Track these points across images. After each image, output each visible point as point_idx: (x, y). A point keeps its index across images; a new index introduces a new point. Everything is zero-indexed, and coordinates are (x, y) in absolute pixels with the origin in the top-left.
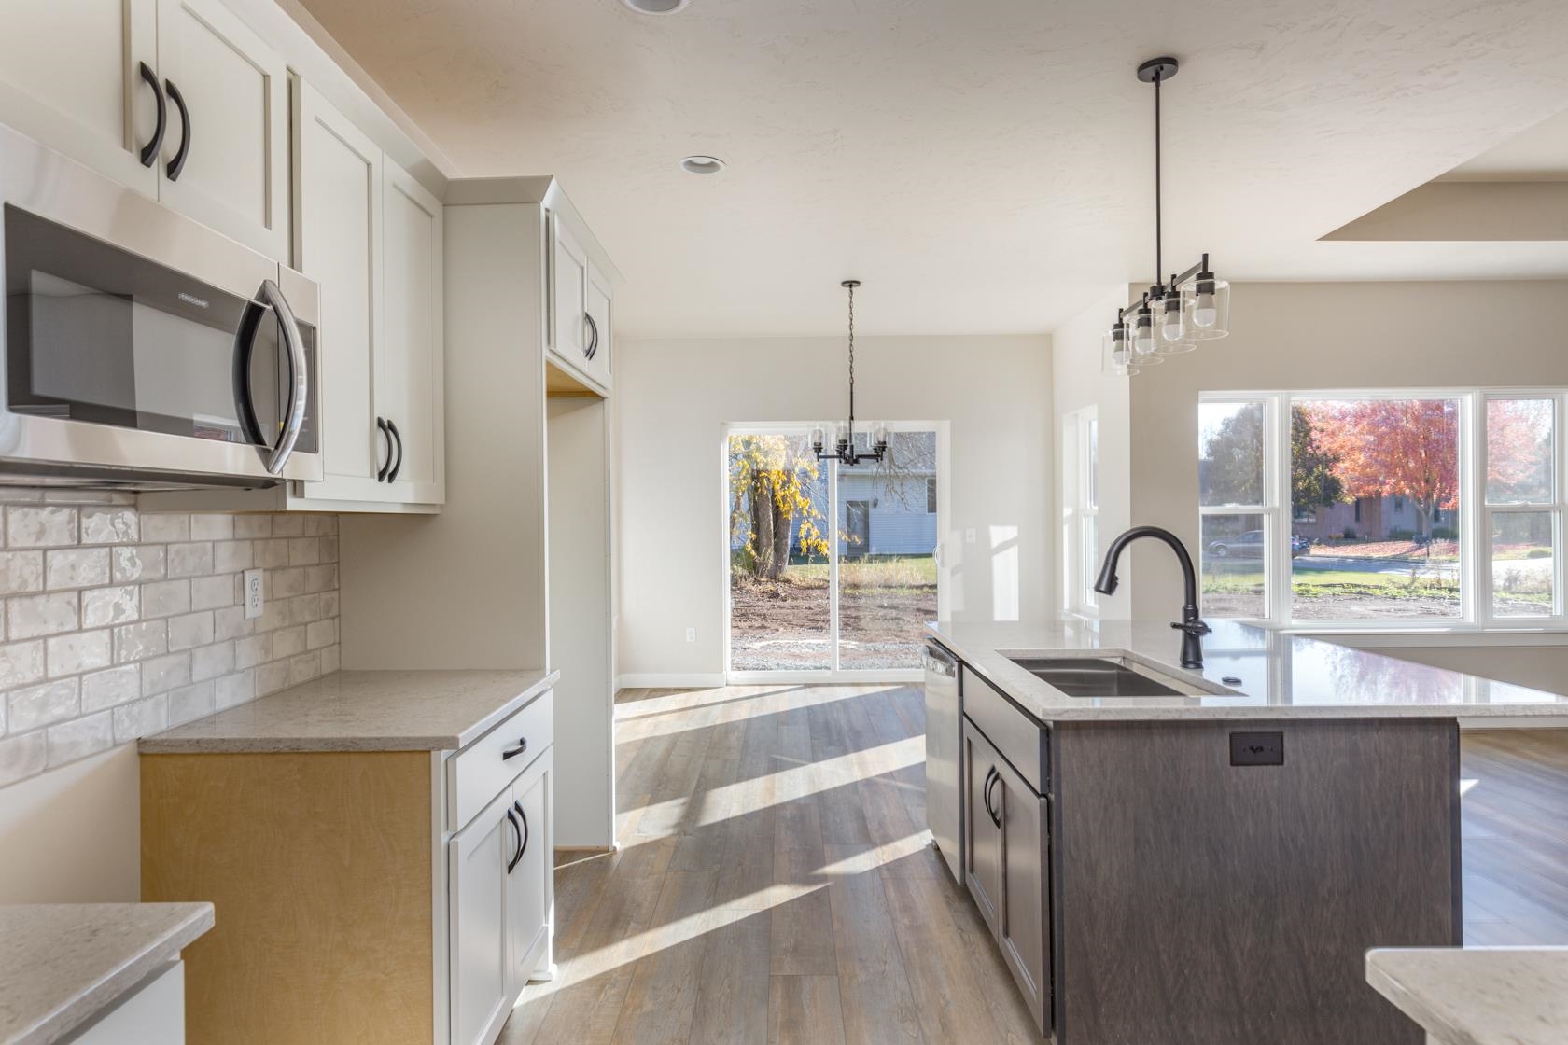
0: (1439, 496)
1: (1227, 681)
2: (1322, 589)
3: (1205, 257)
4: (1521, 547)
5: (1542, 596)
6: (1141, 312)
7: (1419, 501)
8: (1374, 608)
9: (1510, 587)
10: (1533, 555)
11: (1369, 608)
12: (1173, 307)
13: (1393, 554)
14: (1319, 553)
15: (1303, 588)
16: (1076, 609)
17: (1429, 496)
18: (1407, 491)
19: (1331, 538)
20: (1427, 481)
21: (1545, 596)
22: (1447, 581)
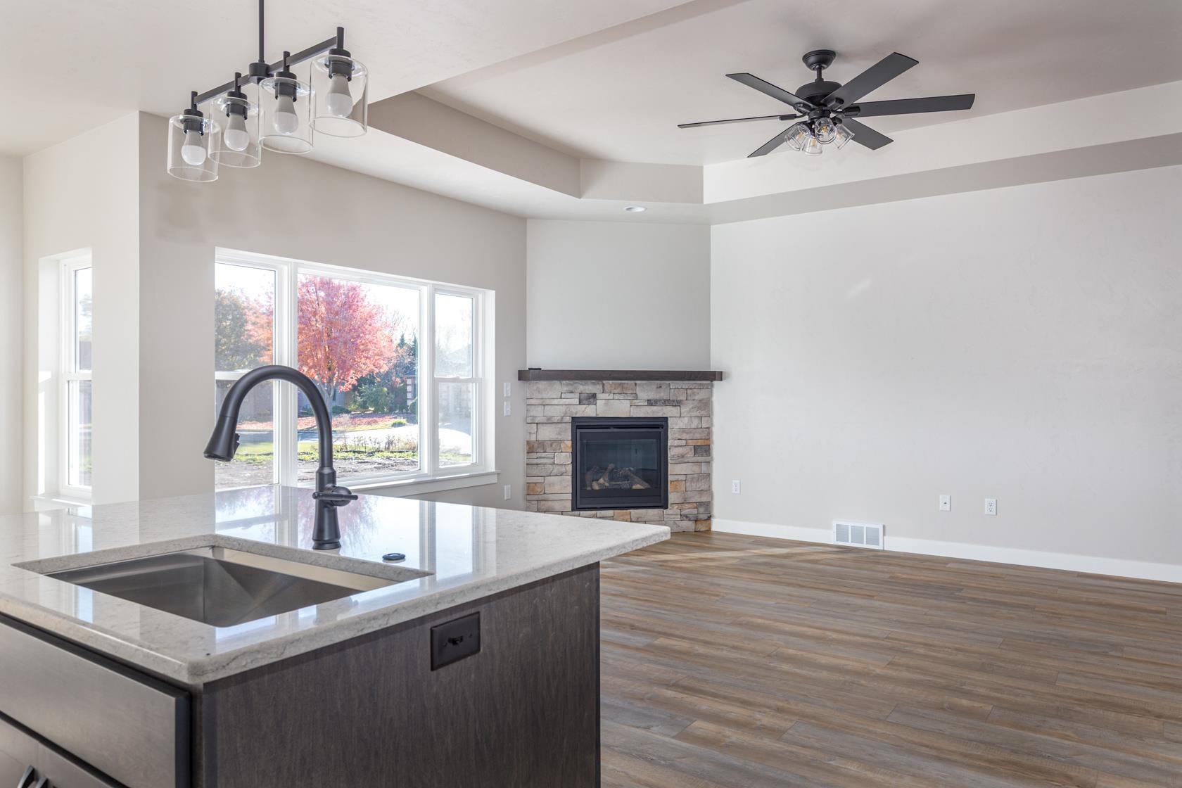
0: (337, 382)
1: (388, 558)
2: (265, 457)
3: (341, 31)
4: (387, 420)
5: (409, 453)
6: (231, 94)
7: (324, 383)
8: (307, 470)
9: (388, 448)
10: (394, 425)
11: (305, 470)
12: (287, 89)
13: (307, 427)
14: (251, 428)
15: (249, 457)
16: (54, 492)
17: (330, 380)
18: (316, 377)
19: (260, 415)
20: (329, 369)
21: (411, 453)
22: (351, 446)
